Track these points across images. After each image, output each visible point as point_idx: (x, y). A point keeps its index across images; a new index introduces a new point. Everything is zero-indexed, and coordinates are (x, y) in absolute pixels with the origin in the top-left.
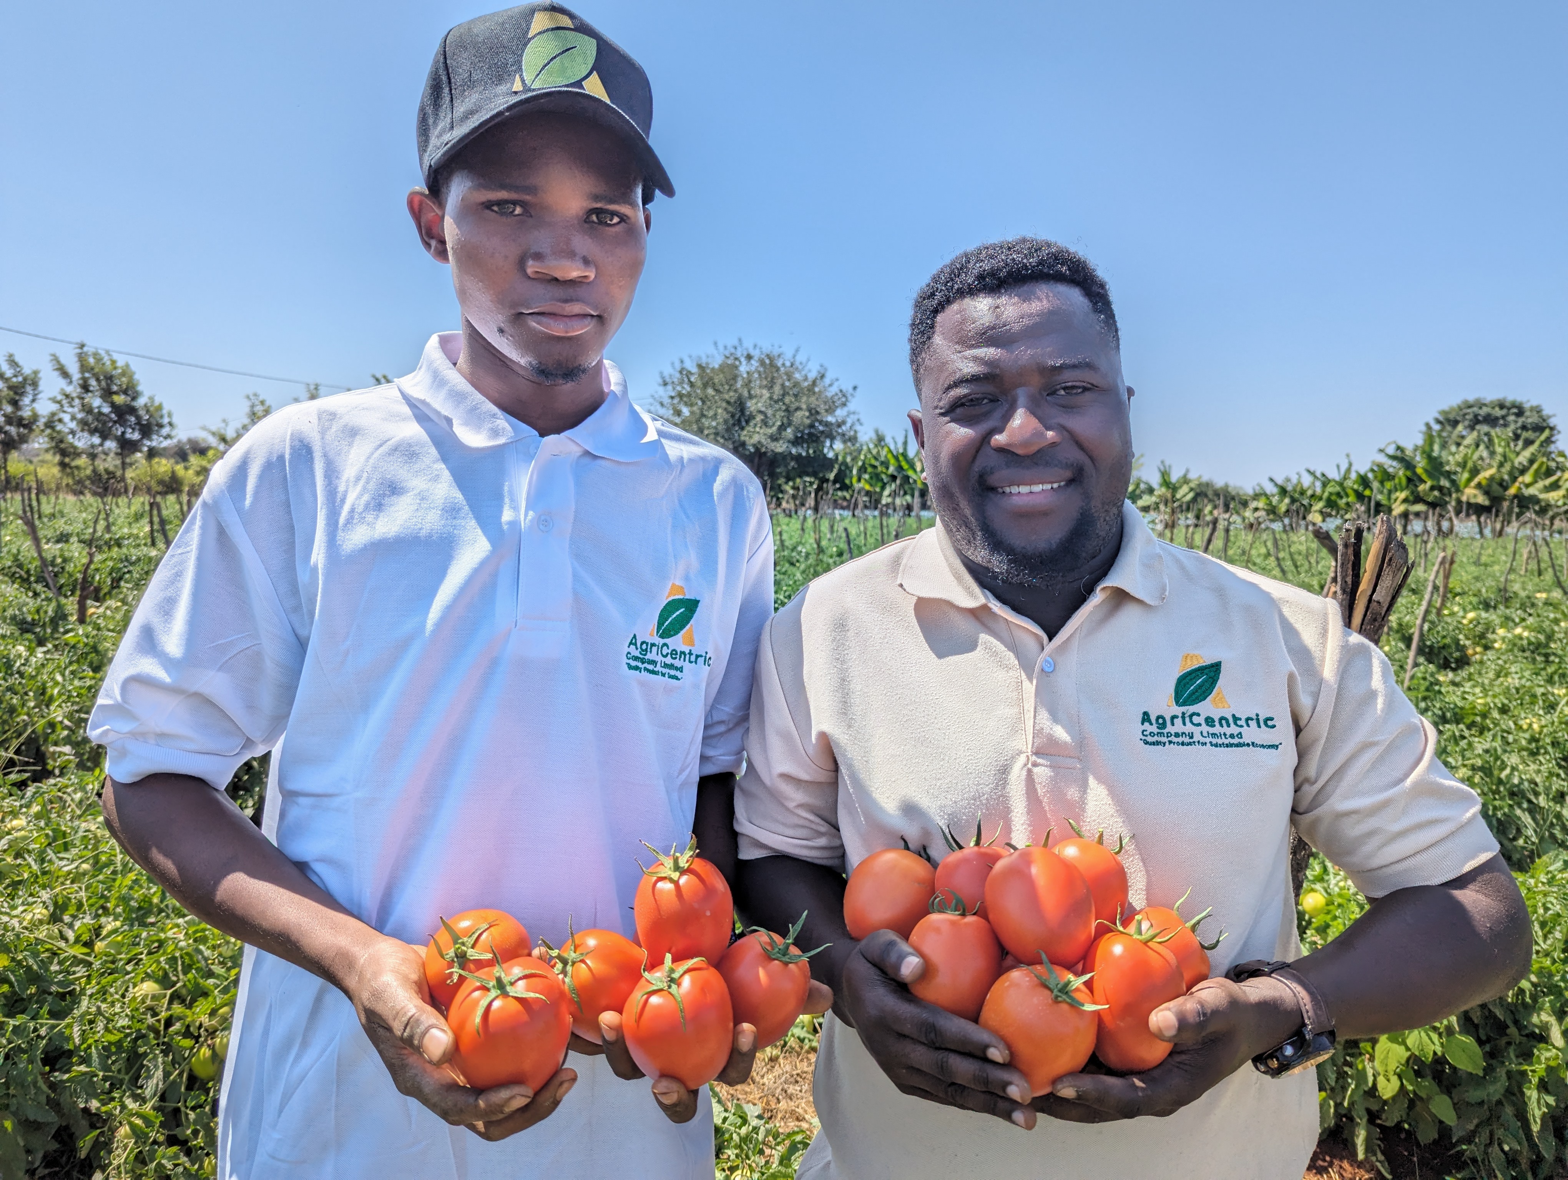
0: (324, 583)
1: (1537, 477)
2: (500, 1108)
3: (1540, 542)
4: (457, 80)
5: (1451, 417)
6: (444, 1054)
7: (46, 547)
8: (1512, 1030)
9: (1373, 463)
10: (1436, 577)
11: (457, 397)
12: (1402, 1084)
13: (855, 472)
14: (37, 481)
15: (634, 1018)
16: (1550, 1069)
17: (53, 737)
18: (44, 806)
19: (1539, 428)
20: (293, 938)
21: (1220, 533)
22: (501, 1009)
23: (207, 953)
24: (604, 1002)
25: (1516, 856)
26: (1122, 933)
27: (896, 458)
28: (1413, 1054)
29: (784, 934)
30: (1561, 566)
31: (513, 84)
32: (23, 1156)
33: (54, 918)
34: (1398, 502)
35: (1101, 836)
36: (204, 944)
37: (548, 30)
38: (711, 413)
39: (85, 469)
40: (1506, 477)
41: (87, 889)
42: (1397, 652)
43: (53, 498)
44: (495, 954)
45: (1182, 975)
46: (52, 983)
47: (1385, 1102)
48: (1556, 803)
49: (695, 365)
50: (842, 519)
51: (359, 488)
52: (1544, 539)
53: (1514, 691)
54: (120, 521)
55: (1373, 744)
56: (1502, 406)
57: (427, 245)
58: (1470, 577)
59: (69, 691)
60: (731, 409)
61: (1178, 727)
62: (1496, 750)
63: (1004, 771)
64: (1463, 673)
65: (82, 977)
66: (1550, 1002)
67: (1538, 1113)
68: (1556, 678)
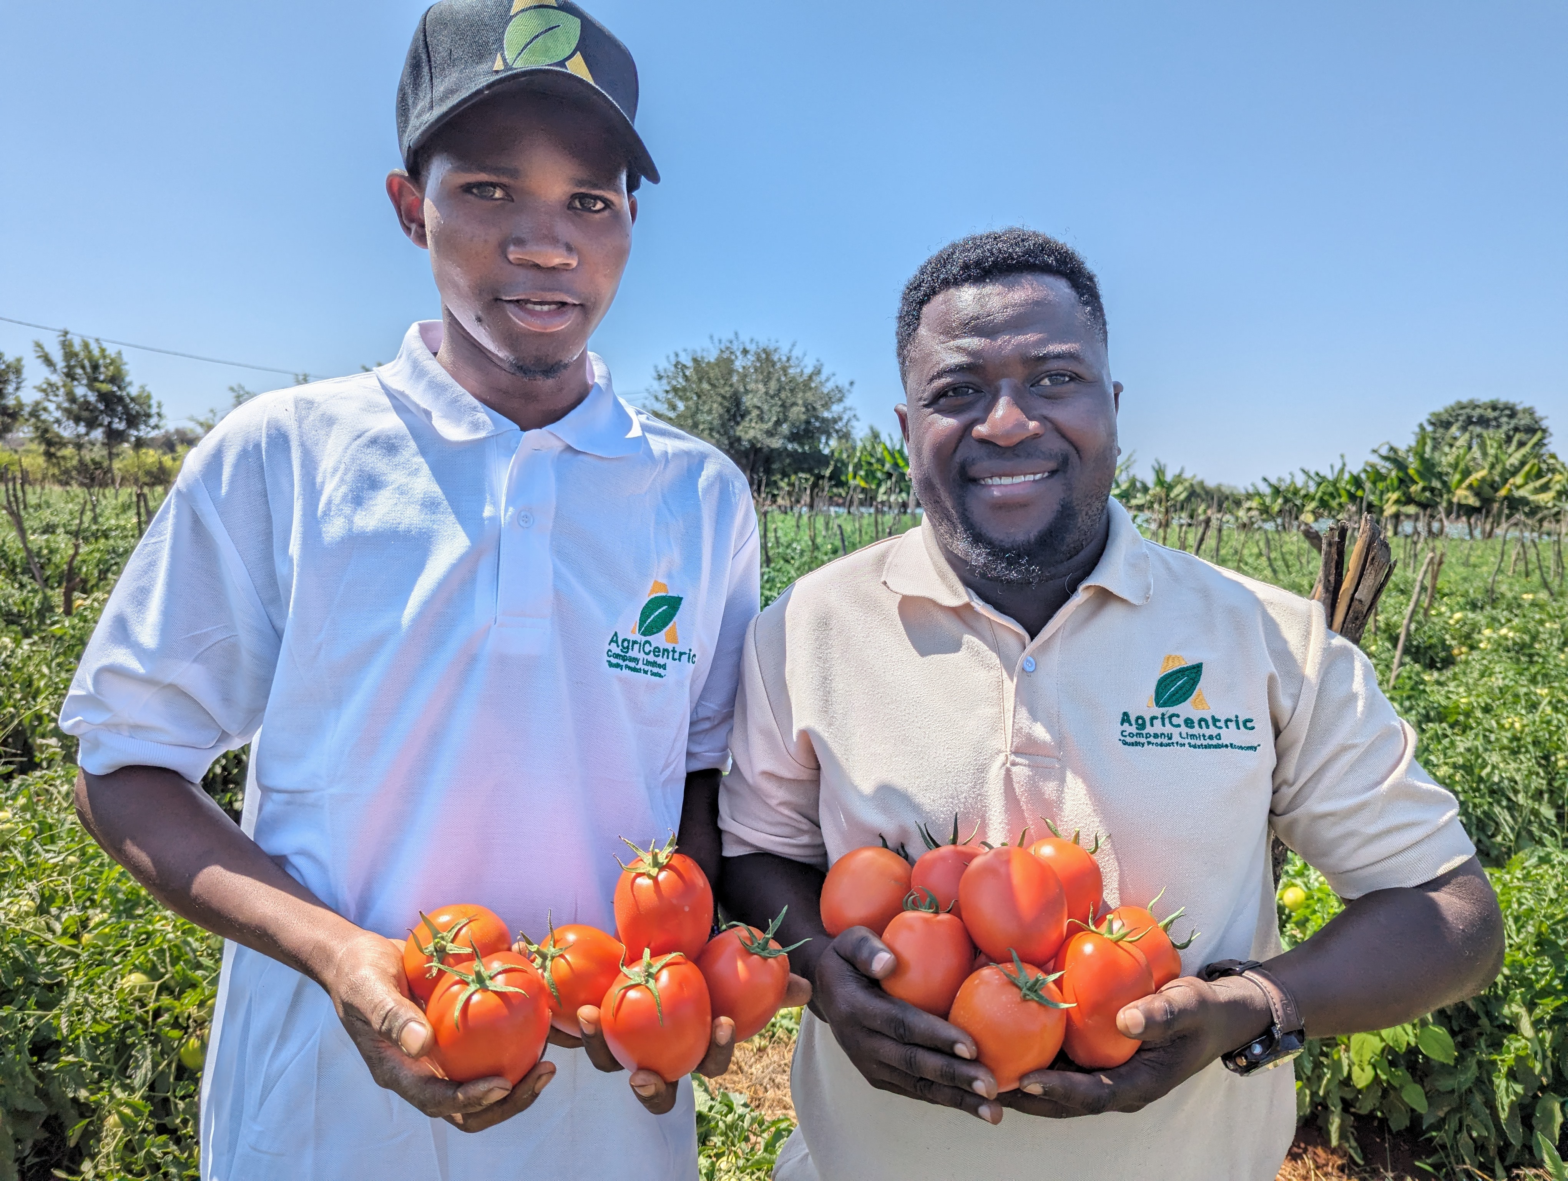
0: (299, 575)
1: (1528, 478)
2: (478, 1100)
3: (1528, 543)
4: (437, 58)
5: (1445, 417)
6: (423, 1047)
7: (32, 538)
8: (1484, 1021)
9: (1367, 463)
10: (1424, 578)
11: (437, 388)
12: (1376, 1074)
13: (851, 468)
14: (22, 471)
15: (611, 1012)
16: (1519, 1059)
17: (40, 730)
18: (30, 798)
19: (1531, 430)
20: (270, 932)
21: (1212, 533)
22: (479, 1003)
23: (196, 945)
24: (582, 996)
25: (1494, 853)
26: (1093, 932)
27: (892, 455)
28: (1387, 1045)
29: (764, 929)
30: (1548, 568)
31: (494, 63)
32: (12, 1145)
33: (41, 910)
34: (1390, 502)
35: (1077, 835)
36: (193, 936)
37: (530, 8)
38: (706, 408)
39: (71, 459)
40: (1497, 478)
41: (74, 881)
42: (1384, 651)
43: (38, 489)
44: (474, 949)
45: (1151, 975)
46: (39, 974)
47: (1360, 1091)
48: (1534, 800)
49: (690, 358)
50: (838, 516)
51: (337, 479)
52: (1533, 541)
53: (1497, 691)
54: (107, 512)
55: (1353, 746)
56: (1494, 408)
57: (408, 230)
58: (1458, 578)
59: (56, 683)
60: (726, 404)
61: (1158, 727)
62: (1477, 749)
63: (982, 770)
64: (1448, 673)
65: (69, 969)
66: (1521, 994)
67: (1506, 1101)
68: (1539, 678)
